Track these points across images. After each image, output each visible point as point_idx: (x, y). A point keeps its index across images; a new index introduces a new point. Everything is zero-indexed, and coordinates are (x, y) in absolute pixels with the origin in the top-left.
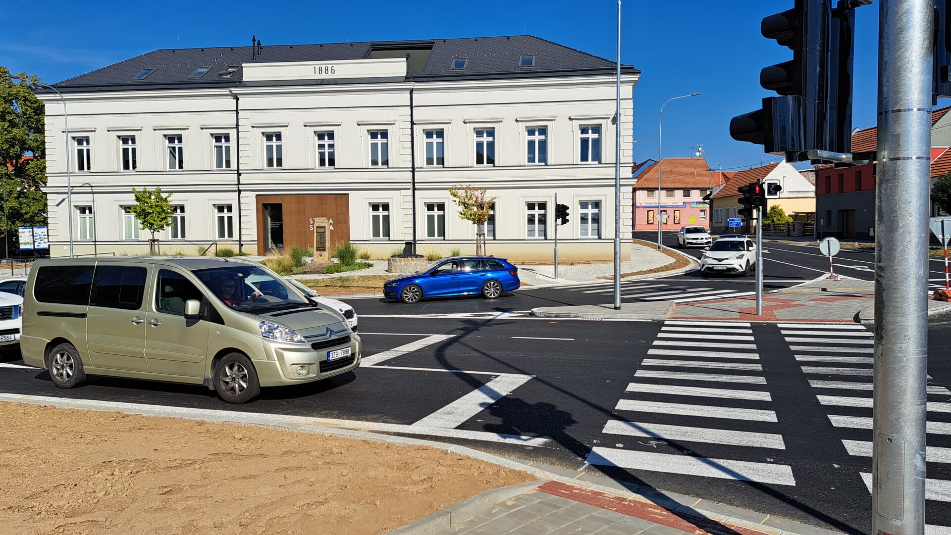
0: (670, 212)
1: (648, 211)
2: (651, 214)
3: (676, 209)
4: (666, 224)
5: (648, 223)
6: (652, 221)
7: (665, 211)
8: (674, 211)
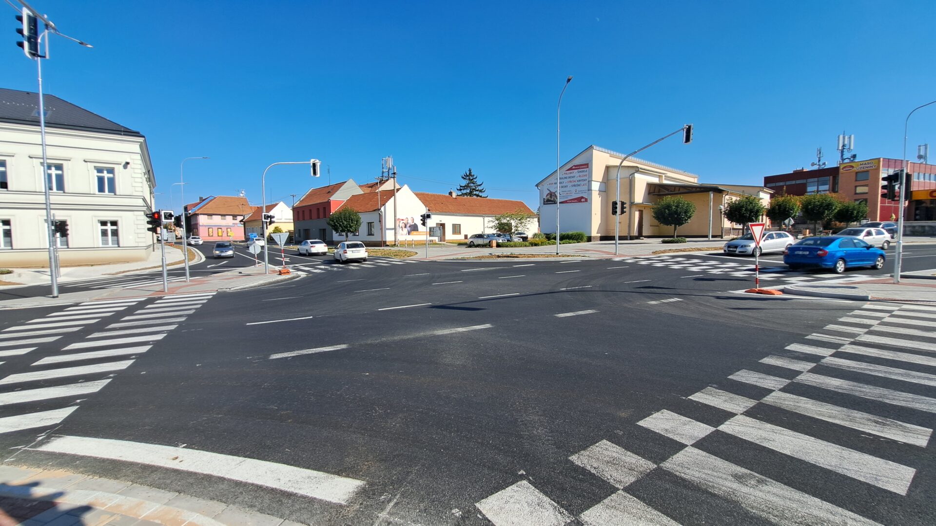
0: (224, 229)
1: (209, 228)
2: (210, 230)
3: (228, 227)
4: (222, 236)
5: (209, 236)
6: (212, 235)
7: (221, 228)
8: (227, 228)
